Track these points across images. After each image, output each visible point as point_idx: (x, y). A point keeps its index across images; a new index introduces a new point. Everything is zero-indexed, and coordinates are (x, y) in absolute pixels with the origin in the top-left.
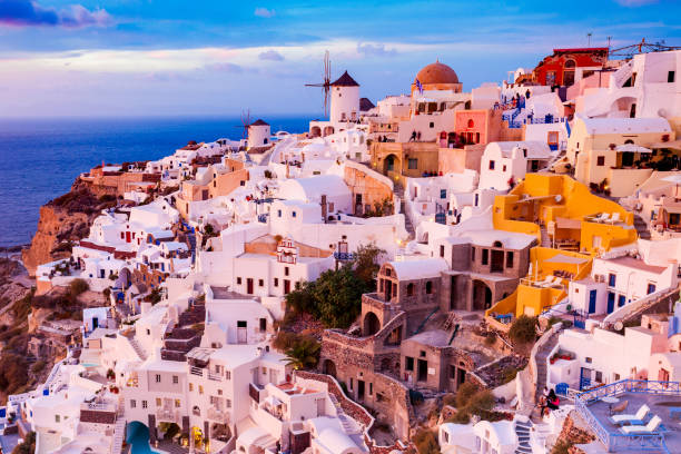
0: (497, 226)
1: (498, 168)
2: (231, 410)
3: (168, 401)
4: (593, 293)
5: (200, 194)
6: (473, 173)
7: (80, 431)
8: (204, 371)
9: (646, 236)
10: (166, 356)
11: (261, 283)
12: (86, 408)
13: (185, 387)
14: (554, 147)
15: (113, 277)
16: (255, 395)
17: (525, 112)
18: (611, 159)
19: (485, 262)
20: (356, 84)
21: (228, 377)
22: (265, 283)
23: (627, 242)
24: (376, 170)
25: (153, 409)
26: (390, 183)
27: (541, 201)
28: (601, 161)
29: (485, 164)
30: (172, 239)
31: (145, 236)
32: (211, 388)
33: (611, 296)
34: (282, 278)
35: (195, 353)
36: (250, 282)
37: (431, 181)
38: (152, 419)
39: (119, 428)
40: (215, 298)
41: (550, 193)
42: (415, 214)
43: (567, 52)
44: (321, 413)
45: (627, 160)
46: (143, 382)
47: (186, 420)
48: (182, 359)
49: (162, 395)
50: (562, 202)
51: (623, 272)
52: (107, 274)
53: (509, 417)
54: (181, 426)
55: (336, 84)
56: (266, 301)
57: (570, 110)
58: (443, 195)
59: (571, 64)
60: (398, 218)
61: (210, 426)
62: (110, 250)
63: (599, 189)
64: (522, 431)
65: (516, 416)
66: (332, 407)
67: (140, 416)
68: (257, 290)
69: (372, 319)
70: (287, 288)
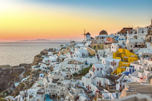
0: (114, 58)
1: (114, 48)
2: (65, 92)
3: (53, 90)
4: (130, 69)
5: (62, 53)
6: (110, 49)
7: (37, 96)
8: (60, 85)
9: (139, 59)
10: (53, 82)
11: (71, 69)
12: (38, 92)
13: (56, 87)
14: (123, 44)
15: (46, 68)
16: (69, 89)
17: (119, 38)
18: (133, 46)
19: (111, 64)
20: (90, 34)
21: (64, 86)
22: (72, 69)
23: (136, 60)
24: (93, 48)
25: (50, 92)
26: (95, 51)
27: (121, 53)
28: (131, 46)
29: (111, 47)
30: (56, 61)
31: (52, 61)
32: (61, 88)
33: (134, 70)
34: (75, 67)
35: (59, 81)
36: (69, 68)
37: (102, 50)
38: (50, 94)
39: (44, 95)
40: (62, 71)
41: (123, 52)
43: (125, 28)
44: (81, 92)
45: (136, 46)
46: (48, 87)
47: (56, 94)
48: (56, 82)
49: (52, 89)
50: (125, 54)
51: (135, 65)
52: (44, 68)
53: (115, 92)
54: (55, 95)
56: (72, 72)
57: (126, 38)
58: (104, 53)
59: (126, 30)
60: (96, 57)
61: (61, 95)
62: (45, 63)
63: (131, 51)
64: (117, 95)
65: (116, 92)
66: (83, 91)
67: (48, 93)
68: (70, 70)
69: (91, 75)
70: (76, 70)
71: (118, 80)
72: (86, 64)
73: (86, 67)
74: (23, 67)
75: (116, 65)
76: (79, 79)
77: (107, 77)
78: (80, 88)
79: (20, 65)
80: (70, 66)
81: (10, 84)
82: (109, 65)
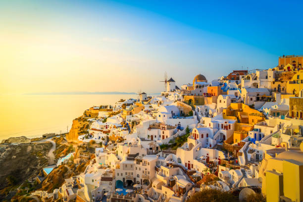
0: (224, 118)
1: (223, 102)
2: (150, 175)
3: (130, 173)
4: (255, 134)
5: (129, 113)
6: (215, 104)
7: (101, 184)
8: (141, 163)
9: (267, 119)
10: (128, 159)
11: (155, 136)
12: (103, 176)
13: (134, 168)
14: (237, 96)
15: (103, 139)
16: (157, 170)
17: (227, 87)
18: (254, 98)
19: (222, 127)
21: (149, 165)
22: (157, 137)
23: (262, 120)
24: (186, 104)
25: (124, 176)
26: (191, 107)
27: (237, 111)
28: (251, 99)
29: (218, 101)
30: (122, 127)
31: (113, 126)
32: (143, 168)
33: (260, 135)
34: (162, 134)
35: (138, 158)
36: (152, 136)
37: (203, 106)
38: (124, 179)
39: (114, 182)
40: (142, 141)
41: (238, 108)
42: (200, 116)
43: (237, 71)
44: (178, 174)
45: (258, 99)
46: (121, 167)
47: (135, 179)
48: (134, 160)
49: (128, 171)
50: (242, 111)
51: (263, 128)
52: (101, 138)
53: (239, 168)
54: (133, 181)
55: (168, 81)
56: (158, 141)
57: (240, 87)
58: (207, 110)
59: (238, 75)
60: (195, 117)
61: (143, 180)
62: (101, 131)
63: (252, 107)
64: (243, 172)
65: (241, 168)
66: (181, 172)
67: (120, 178)
68: (154, 139)
69: (191, 145)
70: (163, 138)
71: (241, 150)
72: (179, 128)
73: (180, 133)
74: (50, 140)
75: (230, 128)
76: (171, 153)
77: (218, 147)
78: (175, 166)
79: (44, 137)
80: (154, 132)
81: (30, 171)
82: (219, 129)
